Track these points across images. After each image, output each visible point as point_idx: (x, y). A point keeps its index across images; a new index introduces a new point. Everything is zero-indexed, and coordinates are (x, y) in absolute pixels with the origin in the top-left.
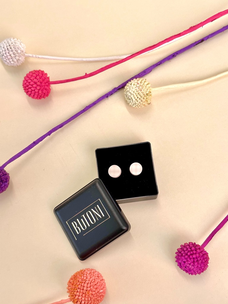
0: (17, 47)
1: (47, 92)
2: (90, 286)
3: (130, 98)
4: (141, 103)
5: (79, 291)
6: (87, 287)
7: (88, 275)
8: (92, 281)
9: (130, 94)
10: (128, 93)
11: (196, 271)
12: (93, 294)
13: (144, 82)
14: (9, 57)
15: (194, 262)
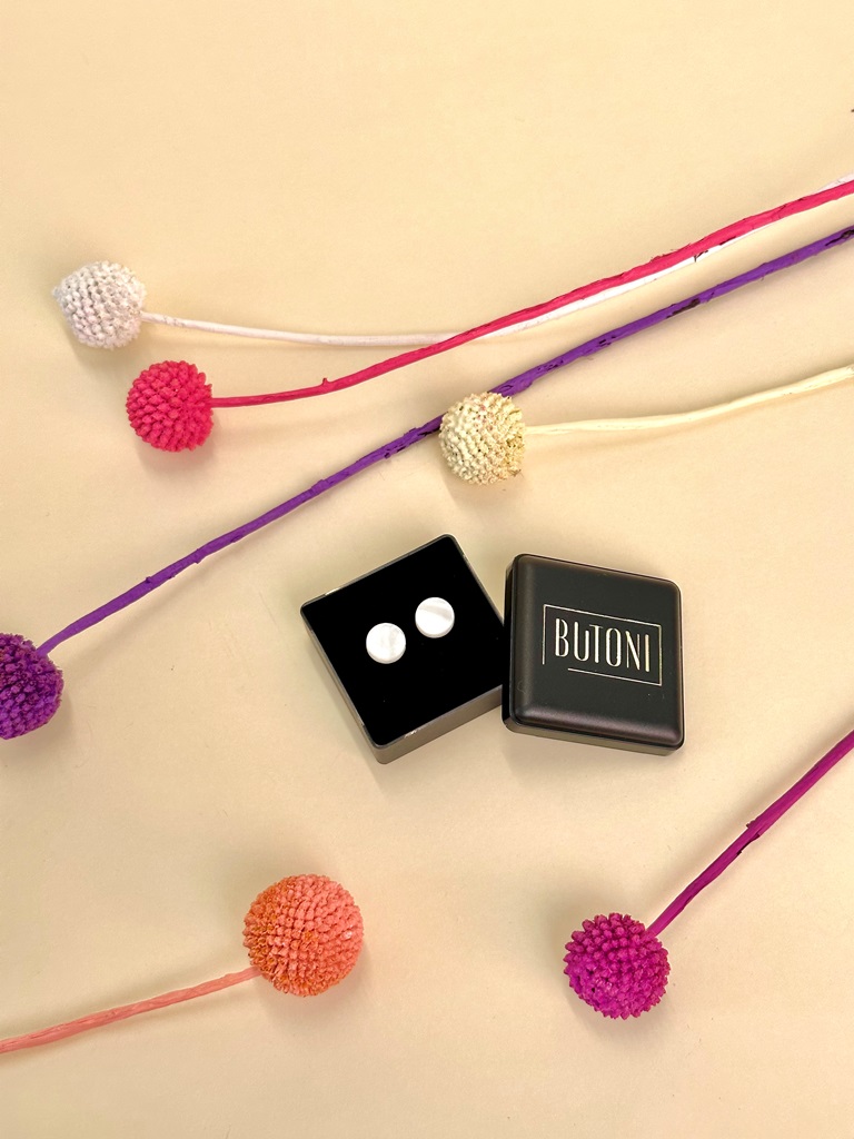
0: (120, 289)
2: (315, 917)
4: (490, 467)
5: (280, 931)
6: (305, 921)
8: (321, 904)
12: (324, 940)
13: (503, 405)
14: (92, 318)
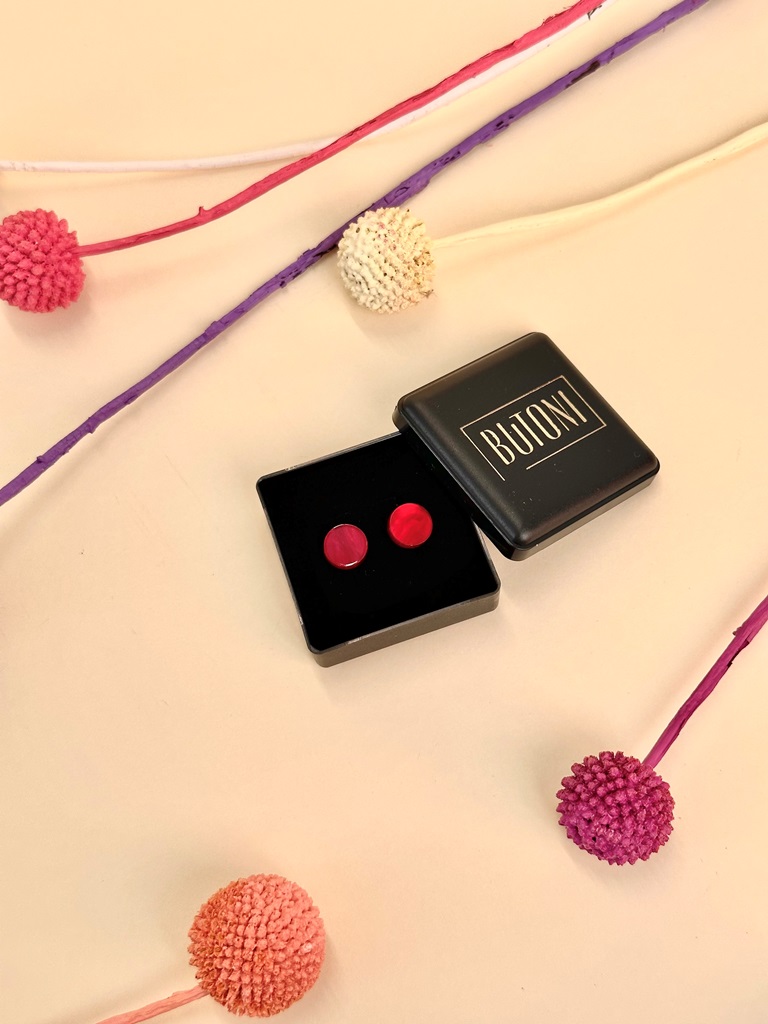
1: (69, 282)
2: (267, 934)
3: (359, 278)
4: (399, 291)
5: (228, 953)
6: (257, 939)
7: (256, 895)
8: (273, 917)
9: (356, 266)
10: (351, 262)
11: (632, 847)
12: (280, 960)
13: (403, 219)
15: (620, 818)
